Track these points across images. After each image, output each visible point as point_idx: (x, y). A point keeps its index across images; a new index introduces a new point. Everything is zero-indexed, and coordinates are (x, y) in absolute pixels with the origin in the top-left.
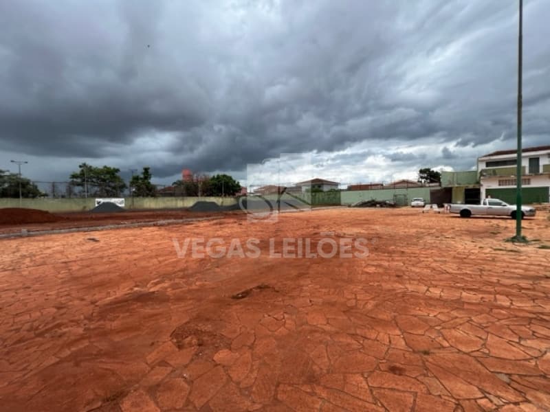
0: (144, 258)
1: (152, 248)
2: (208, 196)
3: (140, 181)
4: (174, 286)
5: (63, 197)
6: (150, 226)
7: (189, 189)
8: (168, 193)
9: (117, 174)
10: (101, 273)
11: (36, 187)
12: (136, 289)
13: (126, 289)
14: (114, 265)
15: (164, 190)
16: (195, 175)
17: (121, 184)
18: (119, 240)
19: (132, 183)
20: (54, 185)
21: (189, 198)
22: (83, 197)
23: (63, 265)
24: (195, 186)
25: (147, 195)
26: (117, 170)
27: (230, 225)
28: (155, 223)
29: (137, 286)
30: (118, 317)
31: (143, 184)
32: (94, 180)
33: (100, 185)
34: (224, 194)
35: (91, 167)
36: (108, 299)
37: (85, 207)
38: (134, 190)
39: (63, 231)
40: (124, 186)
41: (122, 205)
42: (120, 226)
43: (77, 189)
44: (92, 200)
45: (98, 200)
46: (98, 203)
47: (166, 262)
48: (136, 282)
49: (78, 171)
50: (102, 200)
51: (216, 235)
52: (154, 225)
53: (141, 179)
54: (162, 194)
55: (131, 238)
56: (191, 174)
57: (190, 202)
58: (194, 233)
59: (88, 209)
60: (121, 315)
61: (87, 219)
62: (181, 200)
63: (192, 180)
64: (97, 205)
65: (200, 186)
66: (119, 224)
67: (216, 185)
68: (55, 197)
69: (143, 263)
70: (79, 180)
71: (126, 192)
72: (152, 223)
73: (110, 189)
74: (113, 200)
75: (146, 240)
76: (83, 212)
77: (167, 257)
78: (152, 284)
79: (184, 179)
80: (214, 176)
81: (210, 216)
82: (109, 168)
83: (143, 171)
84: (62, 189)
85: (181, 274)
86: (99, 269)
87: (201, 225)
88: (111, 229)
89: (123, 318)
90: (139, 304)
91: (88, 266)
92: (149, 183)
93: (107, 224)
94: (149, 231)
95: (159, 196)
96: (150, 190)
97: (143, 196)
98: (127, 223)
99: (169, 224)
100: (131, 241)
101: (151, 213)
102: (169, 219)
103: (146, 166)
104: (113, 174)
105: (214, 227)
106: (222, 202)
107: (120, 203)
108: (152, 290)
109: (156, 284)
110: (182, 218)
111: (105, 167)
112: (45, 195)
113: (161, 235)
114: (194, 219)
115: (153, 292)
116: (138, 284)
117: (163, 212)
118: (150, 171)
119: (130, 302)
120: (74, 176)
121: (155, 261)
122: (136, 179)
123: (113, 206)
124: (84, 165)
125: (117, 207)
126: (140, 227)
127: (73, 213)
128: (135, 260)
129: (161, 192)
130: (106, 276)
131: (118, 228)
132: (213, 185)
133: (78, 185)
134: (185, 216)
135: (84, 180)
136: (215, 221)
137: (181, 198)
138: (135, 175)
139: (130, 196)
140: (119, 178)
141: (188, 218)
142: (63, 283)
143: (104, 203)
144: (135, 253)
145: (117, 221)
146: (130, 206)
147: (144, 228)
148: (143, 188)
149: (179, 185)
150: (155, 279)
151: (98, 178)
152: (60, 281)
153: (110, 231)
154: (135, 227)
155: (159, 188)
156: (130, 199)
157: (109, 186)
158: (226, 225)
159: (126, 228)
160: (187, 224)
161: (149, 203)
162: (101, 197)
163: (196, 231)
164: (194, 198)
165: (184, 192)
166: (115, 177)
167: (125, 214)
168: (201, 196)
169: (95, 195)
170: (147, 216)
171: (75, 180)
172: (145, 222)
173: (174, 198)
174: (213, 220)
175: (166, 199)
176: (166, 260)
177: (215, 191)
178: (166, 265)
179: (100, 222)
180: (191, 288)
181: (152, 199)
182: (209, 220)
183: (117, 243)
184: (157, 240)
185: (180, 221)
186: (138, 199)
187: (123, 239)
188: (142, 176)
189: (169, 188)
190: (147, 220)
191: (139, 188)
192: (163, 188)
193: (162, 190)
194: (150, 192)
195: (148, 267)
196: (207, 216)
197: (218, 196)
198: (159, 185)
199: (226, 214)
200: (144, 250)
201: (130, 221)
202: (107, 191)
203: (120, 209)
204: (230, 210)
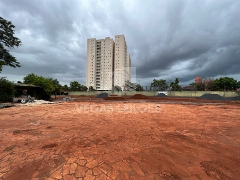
0: (178, 118)
1: (182, 114)
2: (212, 91)
3: (174, 84)
4: (198, 137)
5: (149, 91)
6: (179, 104)
7: (200, 87)
8: (187, 89)
9: (165, 82)
10: (163, 120)
11: (142, 88)
12: (177, 131)
13: (173, 130)
14: (167, 118)
15: (185, 87)
16: (203, 79)
17: (166, 86)
18: (167, 108)
19: (171, 85)
20: (147, 87)
21: (199, 92)
22: (154, 91)
23: (151, 114)
24: (203, 85)
25: (177, 90)
26: (165, 81)
27: (234, 110)
28: (181, 103)
29: (177, 130)
30: (172, 141)
31: (175, 86)
32: (158, 85)
33: (159, 87)
34: (225, 90)
35: (156, 80)
36: (166, 131)
37: (154, 95)
38: (171, 88)
39: (149, 102)
40: (167, 87)
41: (167, 94)
42: (167, 103)
43: (153, 88)
44: (157, 92)
45: (158, 92)
46: (159, 93)
47: (191, 123)
48: (177, 128)
49: (153, 82)
50: (160, 92)
51: (222, 115)
52: (181, 104)
53: (174, 83)
54: (184, 90)
55: (172, 108)
56: (200, 79)
57: (200, 94)
58: (205, 111)
59: (155, 95)
60: (173, 141)
61: (155, 99)
62: (194, 93)
63: (201, 82)
64: (158, 94)
65: (206, 85)
66: (166, 102)
67: (218, 84)
68: (147, 91)
69: (179, 121)
70: (153, 85)
71: (168, 89)
72: (180, 103)
73: (162, 88)
74: (163, 92)
75: (179, 110)
76: (154, 96)
77: (190, 120)
78: (185, 131)
79: (196, 82)
80: (217, 79)
81: (215, 103)
82: (162, 80)
83: (175, 80)
84: (149, 88)
85: (201, 132)
86: (162, 118)
87: (210, 107)
88: (164, 103)
89: (174, 142)
90: (180, 139)
91: (158, 116)
92: (178, 85)
93: (162, 101)
94: (179, 107)
95: (182, 91)
96: (178, 88)
97: (175, 91)
98: (169, 102)
99: (189, 104)
100: (172, 110)
101: (179, 98)
102: (188, 102)
103: (177, 78)
104: (164, 82)
105: (220, 109)
106: (224, 95)
107: (166, 93)
108: (185, 134)
109: (187, 132)
110: (196, 102)
111: (161, 80)
112: (145, 90)
113: (185, 109)
114: (204, 103)
115: (186, 136)
116: (178, 129)
117: (185, 99)
118: (178, 80)
119: (176, 136)
120: (152, 84)
121: (184, 121)
122: (172, 83)
123: (163, 94)
124: (155, 80)
125: (165, 95)
126: (175, 104)
127: (151, 96)
128: (175, 118)
129: (183, 89)
130: (164, 121)
131: (166, 103)
132: (216, 84)
133: (153, 87)
134: (197, 101)
135: (154, 85)
136: (219, 106)
137: (194, 92)
138: (172, 82)
139: (169, 91)
140: (166, 84)
141: (199, 102)
142: (152, 120)
143: (160, 93)
144: (175, 115)
145: (166, 101)
146: (170, 95)
147: (177, 105)
148: (175, 87)
149: (193, 85)
150: (186, 130)
151: (159, 84)
152: (151, 119)
153: (163, 104)
154: (173, 104)
155: (182, 87)
156: (170, 92)
157: (162, 87)
158: (230, 109)
159: (169, 104)
160: (199, 106)
161: (178, 94)
162: (159, 91)
163: (206, 110)
164: (202, 92)
165: (196, 89)
166: (164, 83)
167: (168, 98)
168: (207, 90)
169: (158, 91)
170: (178, 100)
171: (152, 85)
172: (177, 102)
173: (190, 92)
174: (218, 105)
175: (186, 92)
176: (190, 122)
177: (218, 88)
178: (190, 124)
179: (160, 100)
180: (209, 142)
181: (179, 92)
182: (215, 105)
183: (167, 109)
184: (184, 111)
185: (195, 103)
186: (173, 92)
187: (169, 108)
188: (175, 82)
189: (188, 87)
190: (177, 101)
191: (173, 87)
192: (184, 87)
193: (184, 88)
194: (179, 89)
195: (181, 123)
196: (213, 102)
197: (220, 91)
198: (182, 86)
199: (228, 102)
200: (178, 115)
201: (170, 101)
202: (162, 89)
203: (166, 96)
204: (232, 100)
